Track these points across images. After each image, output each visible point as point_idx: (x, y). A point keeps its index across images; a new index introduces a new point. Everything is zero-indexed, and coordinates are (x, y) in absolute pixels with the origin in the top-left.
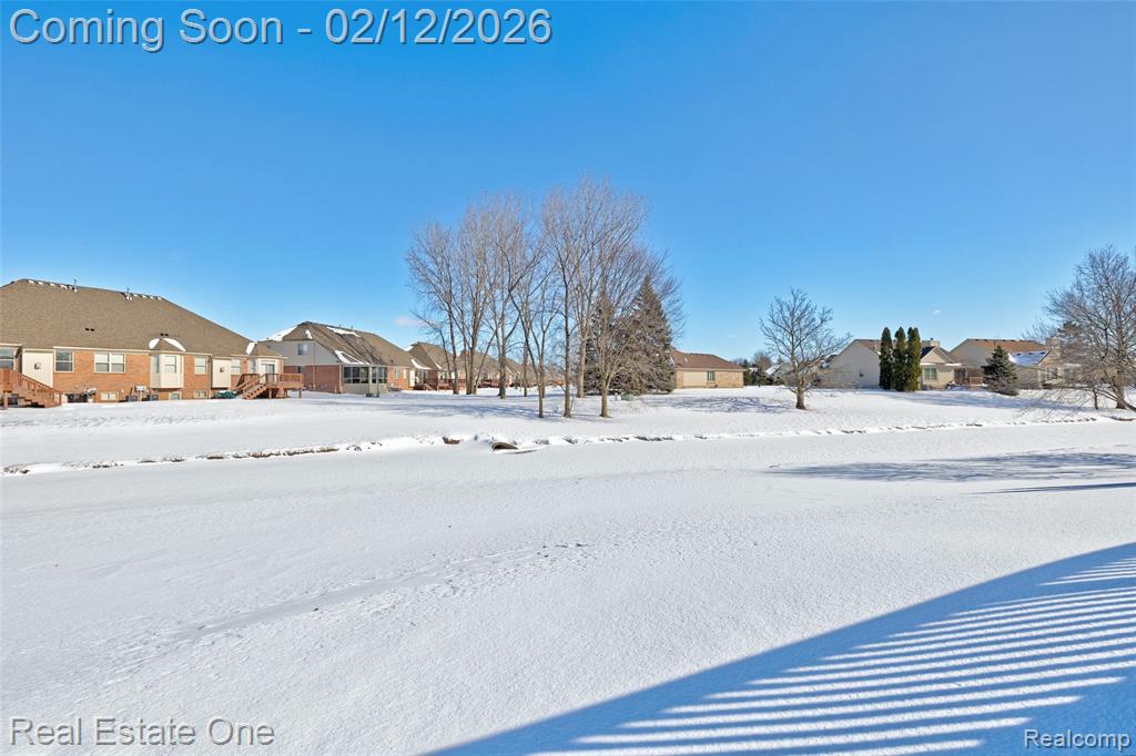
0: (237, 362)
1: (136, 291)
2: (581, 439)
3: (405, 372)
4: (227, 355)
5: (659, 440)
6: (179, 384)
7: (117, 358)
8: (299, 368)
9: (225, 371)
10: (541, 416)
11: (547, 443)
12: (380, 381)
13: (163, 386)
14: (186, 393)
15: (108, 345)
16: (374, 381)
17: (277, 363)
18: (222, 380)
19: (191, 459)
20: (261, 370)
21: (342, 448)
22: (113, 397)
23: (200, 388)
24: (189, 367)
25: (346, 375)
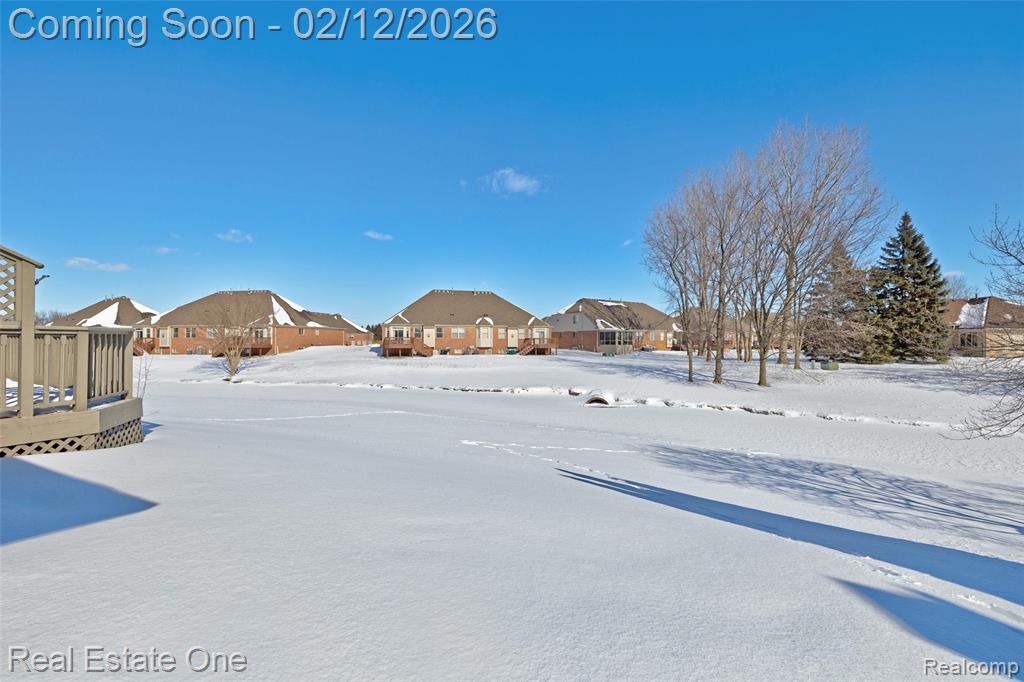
0: (522, 331)
1: (479, 289)
2: (677, 402)
3: (662, 335)
4: (515, 326)
5: (766, 413)
6: (490, 345)
7: (461, 330)
8: (574, 333)
9: (514, 337)
10: (690, 380)
11: (644, 402)
12: (625, 343)
13: (482, 346)
14: (494, 350)
15: (458, 323)
16: (620, 343)
17: (546, 331)
18: (513, 343)
19: (436, 389)
20: (536, 335)
21: (505, 390)
22: (460, 352)
23: (501, 347)
24: (495, 334)
25: (602, 338)
